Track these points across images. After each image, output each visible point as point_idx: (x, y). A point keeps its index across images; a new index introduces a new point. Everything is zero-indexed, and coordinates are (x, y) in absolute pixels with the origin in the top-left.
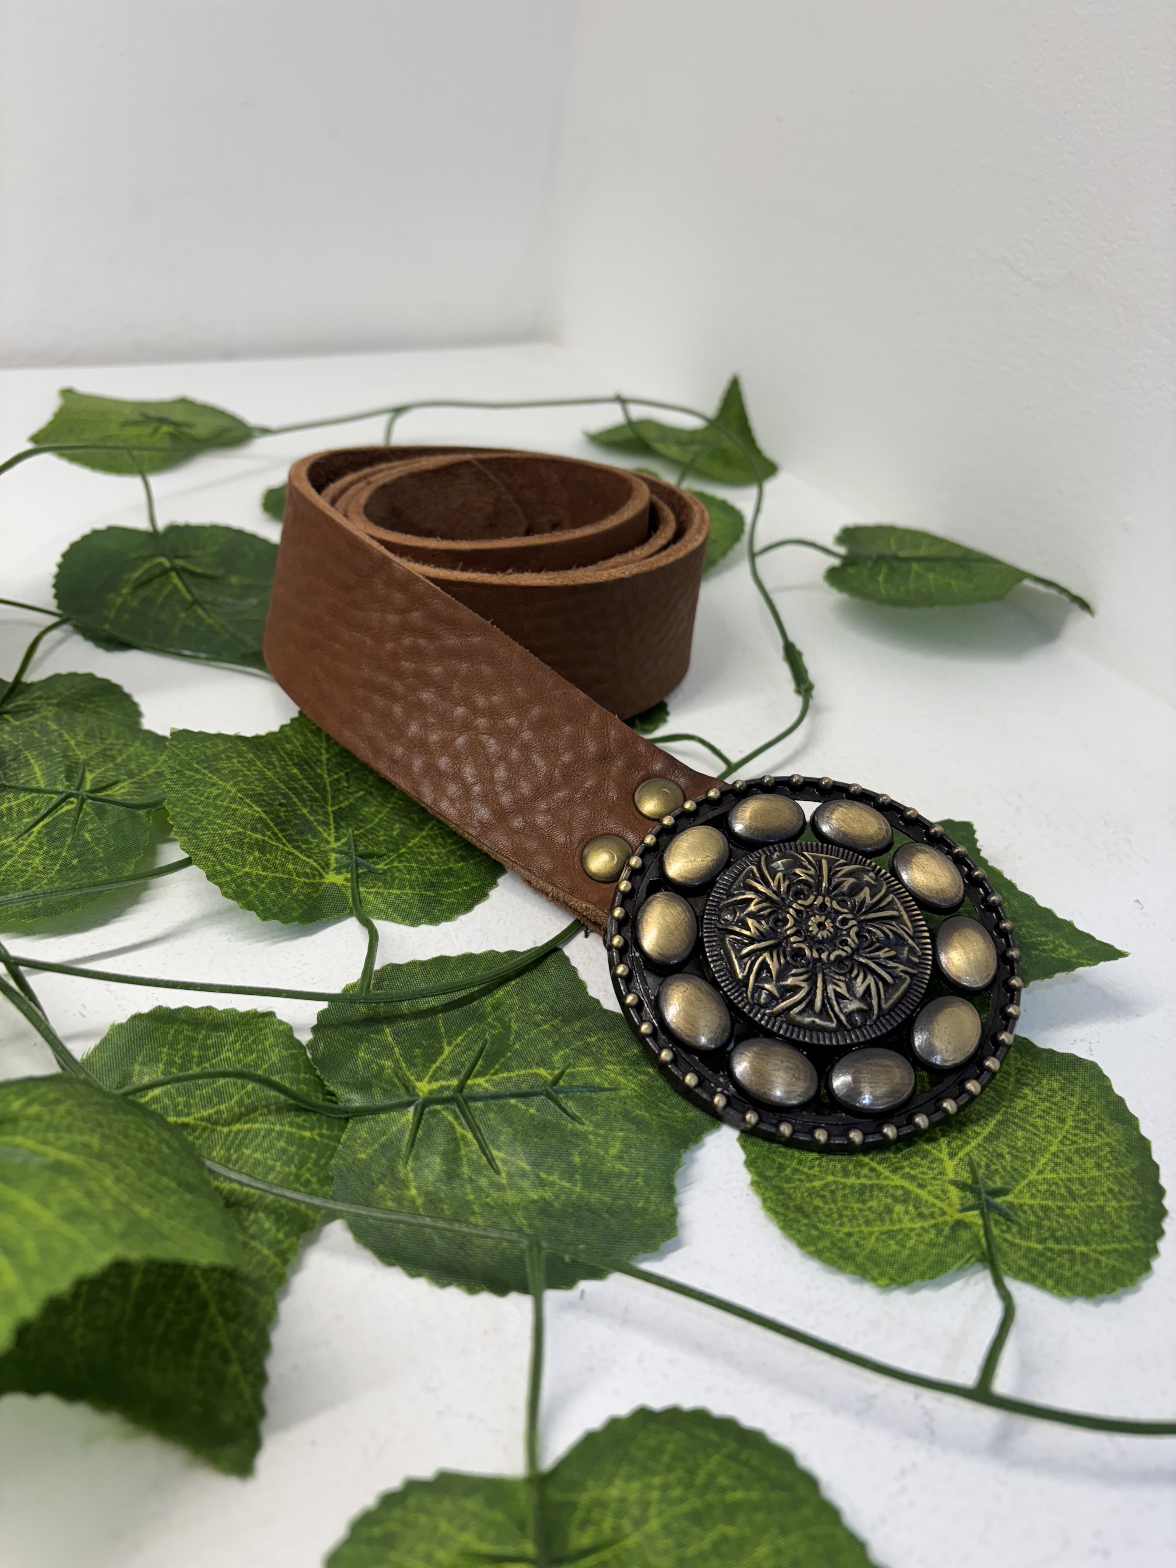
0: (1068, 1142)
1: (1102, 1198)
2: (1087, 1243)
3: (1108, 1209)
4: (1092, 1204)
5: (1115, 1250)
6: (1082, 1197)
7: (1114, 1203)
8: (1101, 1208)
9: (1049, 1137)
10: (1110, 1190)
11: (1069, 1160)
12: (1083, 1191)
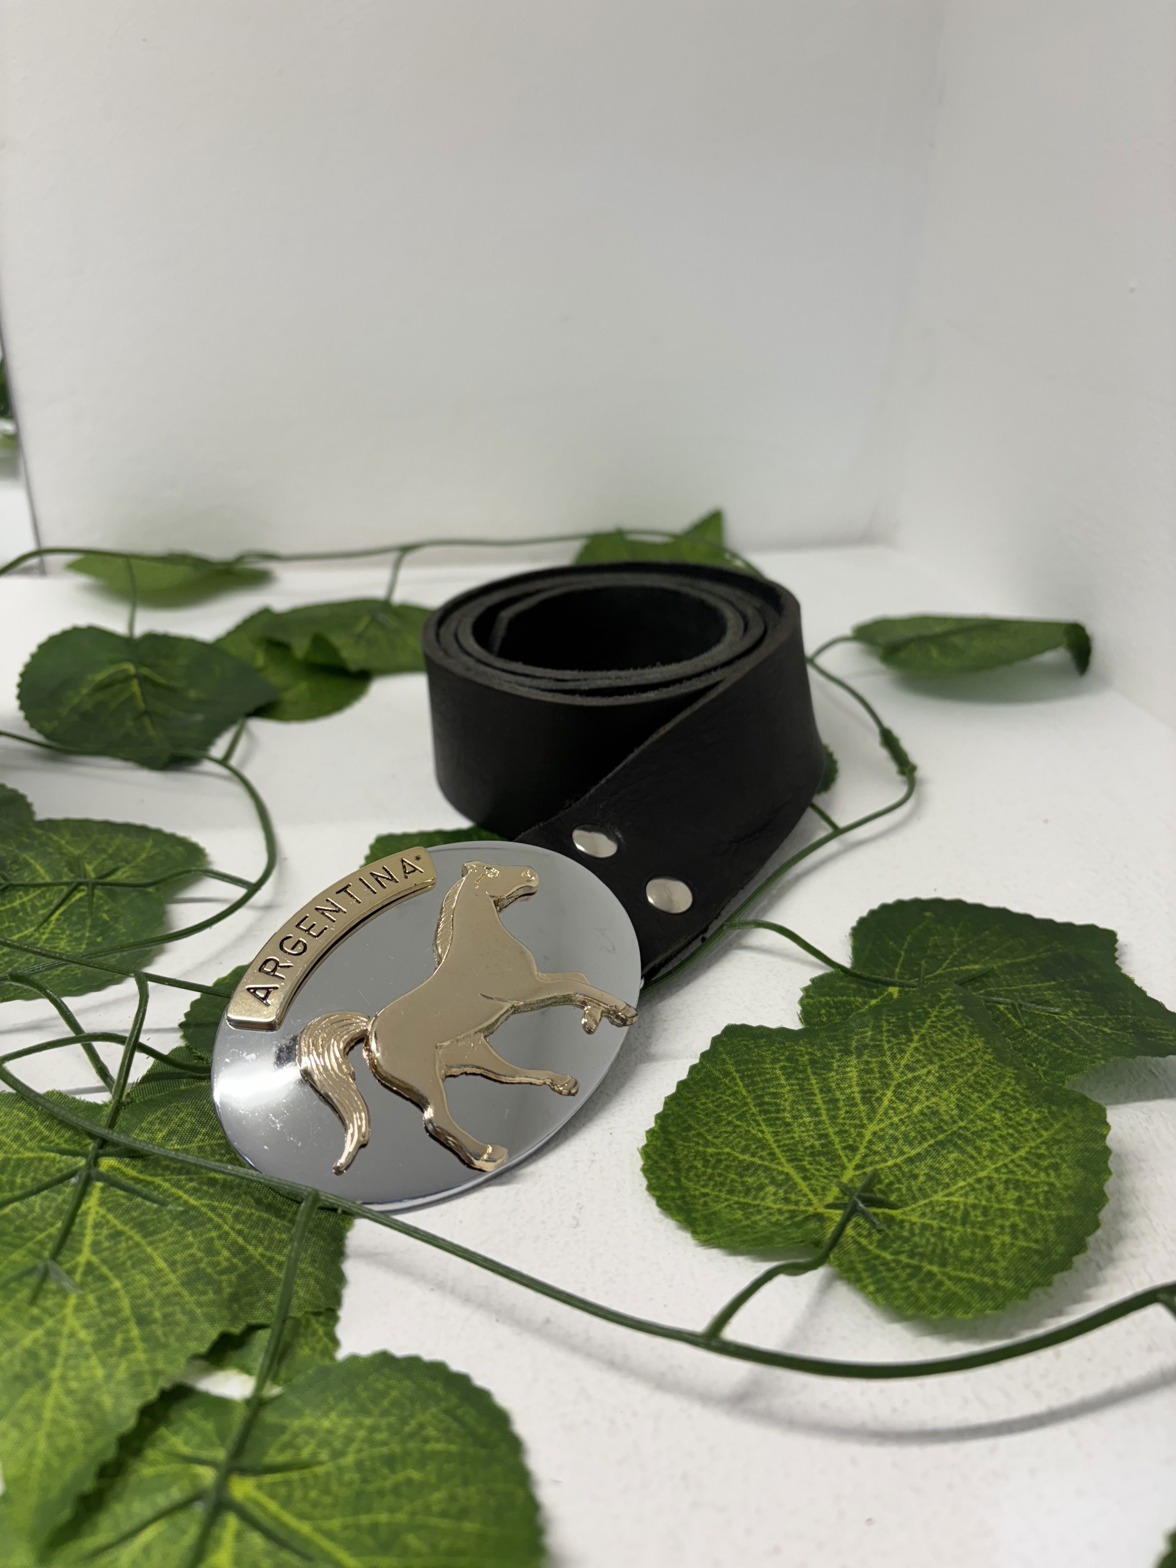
0: (1004, 1170)
1: (997, 1230)
2: (943, 1265)
3: (994, 1241)
4: (980, 1233)
5: (971, 1280)
6: (973, 1225)
7: (1007, 1239)
8: (987, 1238)
9: (988, 1162)
10: (1014, 1226)
11: (991, 1188)
12: (980, 1219)
